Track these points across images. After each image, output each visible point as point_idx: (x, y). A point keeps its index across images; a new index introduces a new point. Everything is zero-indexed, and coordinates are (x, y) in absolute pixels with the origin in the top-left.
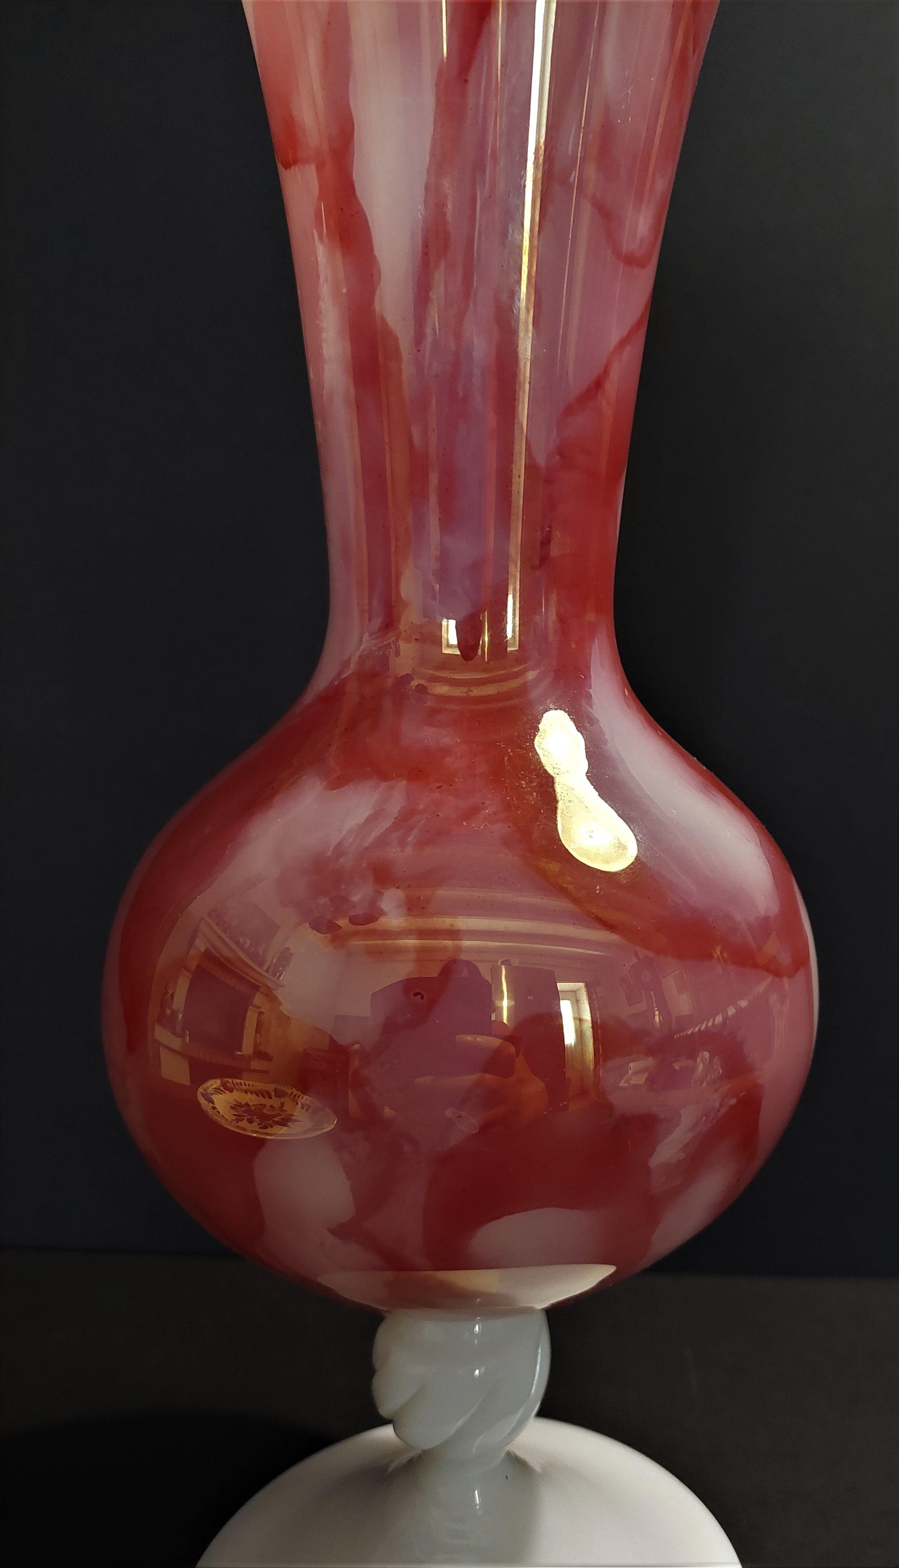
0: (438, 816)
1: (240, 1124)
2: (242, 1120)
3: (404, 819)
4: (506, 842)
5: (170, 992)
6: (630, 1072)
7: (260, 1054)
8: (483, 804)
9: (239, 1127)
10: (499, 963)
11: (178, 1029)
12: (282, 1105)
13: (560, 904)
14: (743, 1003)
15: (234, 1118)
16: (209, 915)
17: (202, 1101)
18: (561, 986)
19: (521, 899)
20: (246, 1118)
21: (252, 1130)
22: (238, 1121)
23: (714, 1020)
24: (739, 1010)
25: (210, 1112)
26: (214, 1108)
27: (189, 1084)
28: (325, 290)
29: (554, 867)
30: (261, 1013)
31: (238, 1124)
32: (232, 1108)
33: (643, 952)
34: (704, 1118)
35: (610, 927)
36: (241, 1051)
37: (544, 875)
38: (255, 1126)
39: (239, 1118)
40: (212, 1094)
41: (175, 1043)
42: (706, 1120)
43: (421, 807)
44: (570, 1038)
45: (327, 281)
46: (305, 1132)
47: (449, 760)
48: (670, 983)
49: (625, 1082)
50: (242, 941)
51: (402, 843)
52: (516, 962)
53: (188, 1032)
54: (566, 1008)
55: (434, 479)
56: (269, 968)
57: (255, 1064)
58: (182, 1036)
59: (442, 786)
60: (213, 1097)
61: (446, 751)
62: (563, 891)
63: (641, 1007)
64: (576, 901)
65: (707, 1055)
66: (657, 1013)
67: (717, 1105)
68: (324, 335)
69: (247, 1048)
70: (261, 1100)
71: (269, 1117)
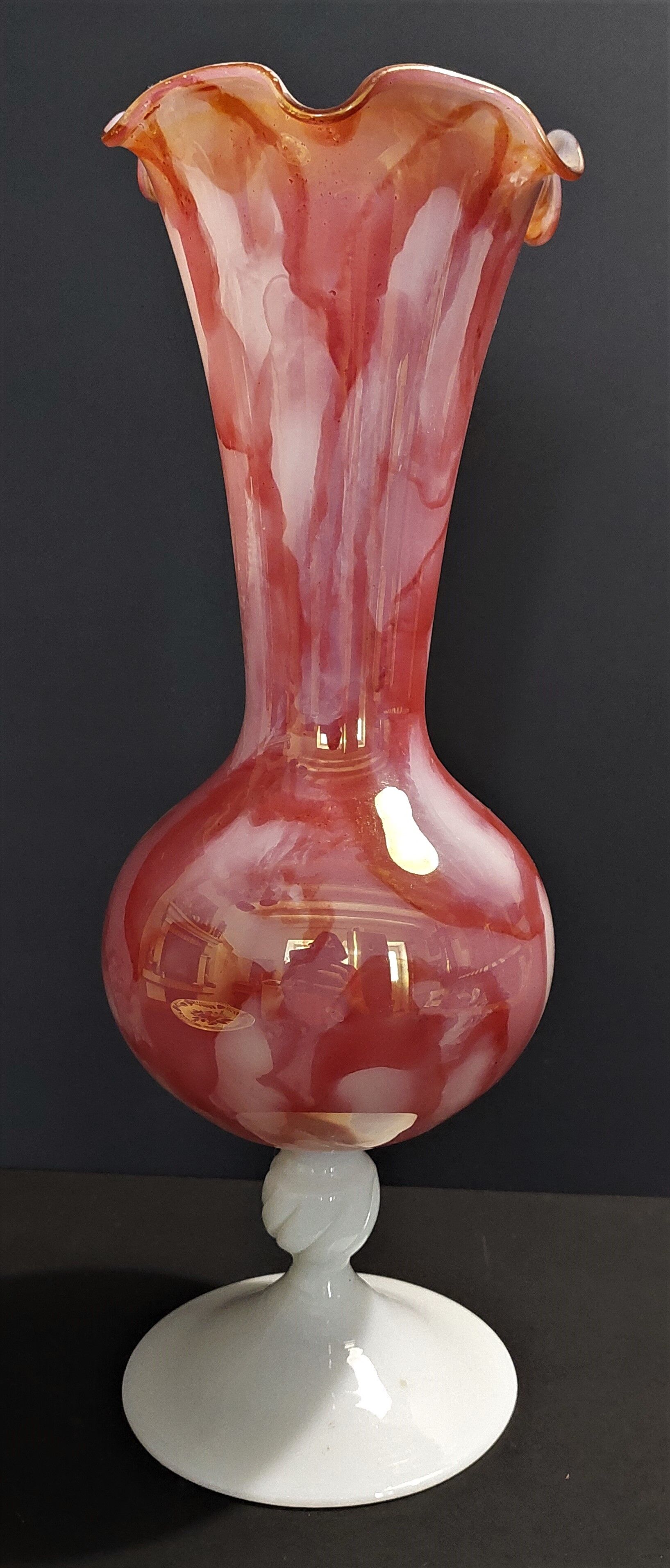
0: (319, 843)
1: (197, 1022)
2: (198, 1020)
3: (300, 845)
4: (359, 858)
5: (152, 949)
6: (431, 999)
7: (208, 984)
8: (345, 835)
9: (196, 1024)
10: (352, 930)
11: (158, 971)
12: (222, 1012)
13: (391, 894)
14: (502, 961)
15: (194, 1019)
16: (174, 902)
17: (173, 1009)
18: (389, 943)
19: (367, 892)
20: (200, 1019)
21: (204, 1026)
22: (195, 1020)
23: (483, 969)
24: (500, 964)
25: (179, 1016)
26: (181, 1013)
27: (165, 1000)
28: (251, 525)
29: (386, 873)
30: (209, 958)
31: (196, 1022)
32: (191, 1013)
33: (440, 924)
34: (472, 1020)
35: (419, 908)
36: (196, 982)
37: (380, 877)
38: (206, 1023)
39: (196, 1019)
40: (180, 1006)
41: (157, 979)
42: (474, 1021)
43: (310, 837)
44: (394, 977)
45: (252, 520)
46: (238, 1026)
47: (325, 808)
48: (457, 943)
49: (428, 1005)
50: (194, 917)
51: (300, 857)
52: (362, 930)
53: (164, 973)
54: (392, 956)
55: (316, 641)
56: (212, 932)
57: (206, 990)
58: (160, 974)
59: (321, 825)
60: (180, 1008)
61: (322, 803)
62: (392, 887)
63: (439, 957)
64: (398, 892)
65: (478, 990)
66: (448, 962)
67: (481, 1013)
68: (249, 550)
69: (200, 981)
70: (209, 1009)
71: (215, 1018)
